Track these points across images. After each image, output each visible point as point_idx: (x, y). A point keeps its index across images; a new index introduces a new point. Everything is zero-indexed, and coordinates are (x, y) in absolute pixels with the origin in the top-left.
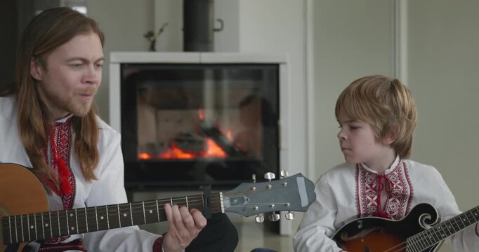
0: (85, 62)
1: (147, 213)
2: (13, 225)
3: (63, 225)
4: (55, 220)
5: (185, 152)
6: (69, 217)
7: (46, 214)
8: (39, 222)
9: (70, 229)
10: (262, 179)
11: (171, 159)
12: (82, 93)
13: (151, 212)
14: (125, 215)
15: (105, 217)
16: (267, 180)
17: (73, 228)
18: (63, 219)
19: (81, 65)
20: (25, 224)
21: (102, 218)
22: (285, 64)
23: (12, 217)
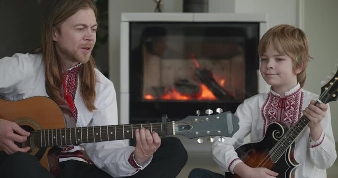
0: (85, 26)
1: (126, 132)
2: (43, 135)
3: (73, 137)
4: (68, 133)
6: (77, 132)
7: (63, 130)
8: (59, 134)
9: (77, 140)
12: (83, 47)
13: (128, 132)
14: (112, 133)
15: (99, 134)
17: (79, 140)
18: (73, 133)
19: (83, 29)
20: (50, 135)
21: (97, 134)
22: (264, 22)
23: (43, 130)
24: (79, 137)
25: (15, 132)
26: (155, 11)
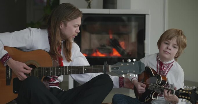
1: (84, 70)
2: (41, 70)
3: (57, 72)
4: (54, 69)
5: (102, 54)
6: (59, 69)
7: (52, 68)
8: (49, 70)
10: (126, 61)
11: (96, 57)
13: (86, 69)
14: (77, 70)
15: (70, 70)
16: (128, 62)
17: (60, 73)
18: (57, 70)
20: (45, 70)
21: (69, 70)
22: (148, 14)
23: (41, 67)
24: (60, 71)
25: (25, 68)
26: (88, 8)
